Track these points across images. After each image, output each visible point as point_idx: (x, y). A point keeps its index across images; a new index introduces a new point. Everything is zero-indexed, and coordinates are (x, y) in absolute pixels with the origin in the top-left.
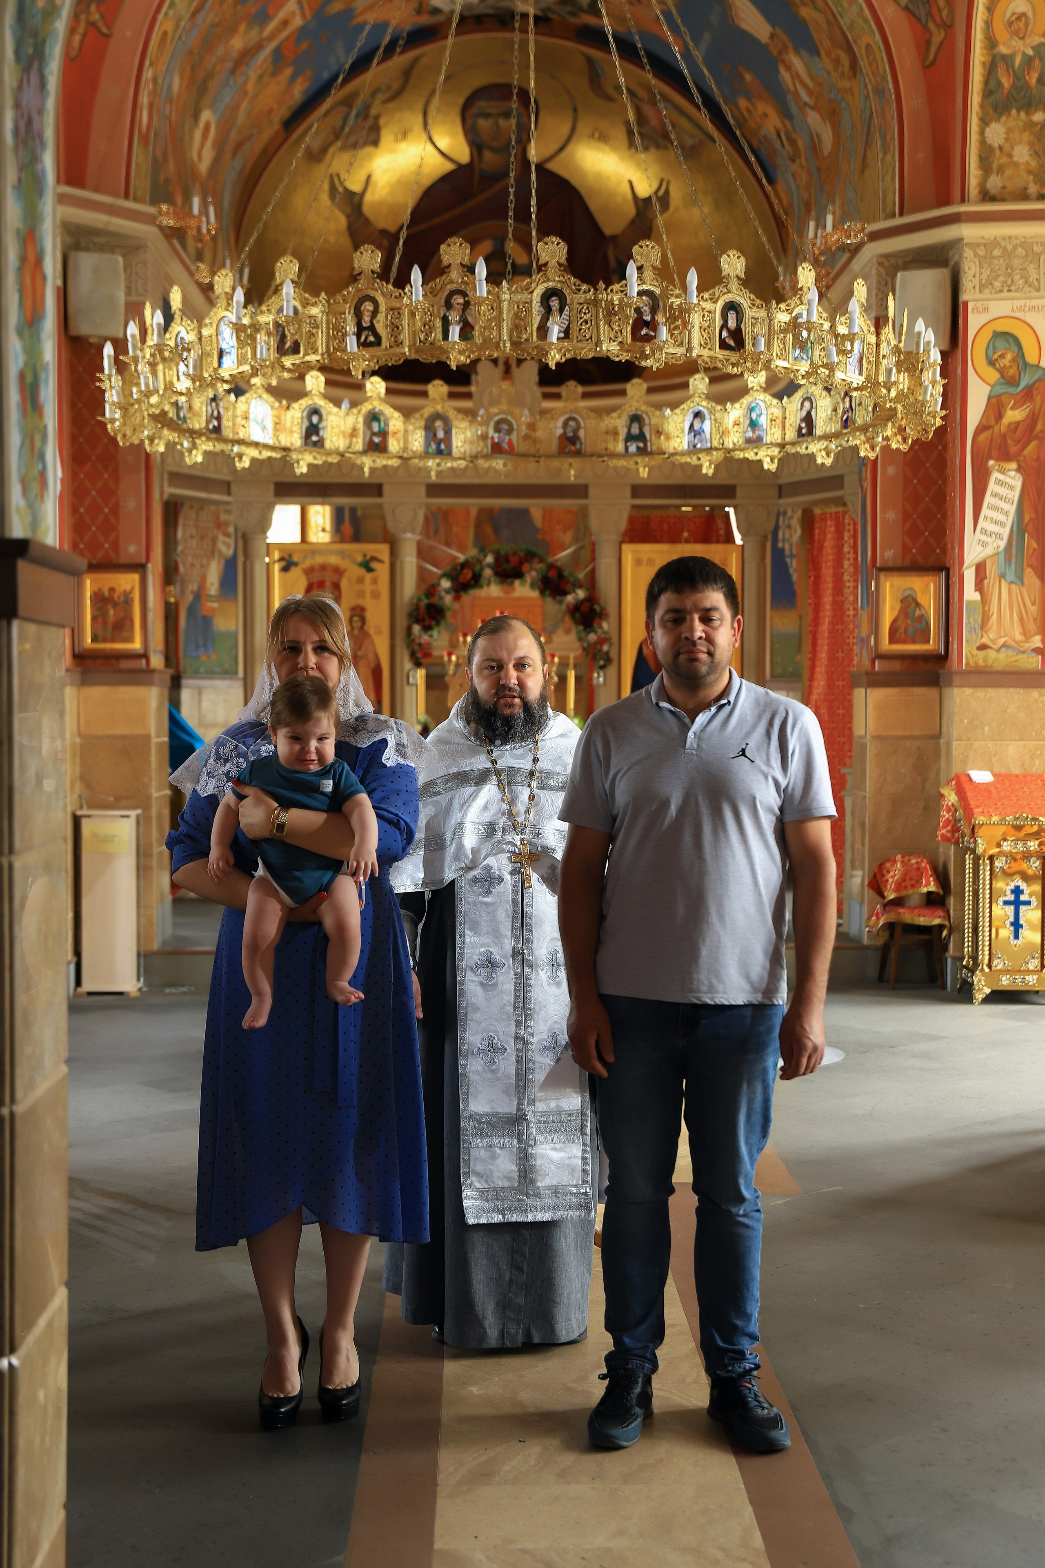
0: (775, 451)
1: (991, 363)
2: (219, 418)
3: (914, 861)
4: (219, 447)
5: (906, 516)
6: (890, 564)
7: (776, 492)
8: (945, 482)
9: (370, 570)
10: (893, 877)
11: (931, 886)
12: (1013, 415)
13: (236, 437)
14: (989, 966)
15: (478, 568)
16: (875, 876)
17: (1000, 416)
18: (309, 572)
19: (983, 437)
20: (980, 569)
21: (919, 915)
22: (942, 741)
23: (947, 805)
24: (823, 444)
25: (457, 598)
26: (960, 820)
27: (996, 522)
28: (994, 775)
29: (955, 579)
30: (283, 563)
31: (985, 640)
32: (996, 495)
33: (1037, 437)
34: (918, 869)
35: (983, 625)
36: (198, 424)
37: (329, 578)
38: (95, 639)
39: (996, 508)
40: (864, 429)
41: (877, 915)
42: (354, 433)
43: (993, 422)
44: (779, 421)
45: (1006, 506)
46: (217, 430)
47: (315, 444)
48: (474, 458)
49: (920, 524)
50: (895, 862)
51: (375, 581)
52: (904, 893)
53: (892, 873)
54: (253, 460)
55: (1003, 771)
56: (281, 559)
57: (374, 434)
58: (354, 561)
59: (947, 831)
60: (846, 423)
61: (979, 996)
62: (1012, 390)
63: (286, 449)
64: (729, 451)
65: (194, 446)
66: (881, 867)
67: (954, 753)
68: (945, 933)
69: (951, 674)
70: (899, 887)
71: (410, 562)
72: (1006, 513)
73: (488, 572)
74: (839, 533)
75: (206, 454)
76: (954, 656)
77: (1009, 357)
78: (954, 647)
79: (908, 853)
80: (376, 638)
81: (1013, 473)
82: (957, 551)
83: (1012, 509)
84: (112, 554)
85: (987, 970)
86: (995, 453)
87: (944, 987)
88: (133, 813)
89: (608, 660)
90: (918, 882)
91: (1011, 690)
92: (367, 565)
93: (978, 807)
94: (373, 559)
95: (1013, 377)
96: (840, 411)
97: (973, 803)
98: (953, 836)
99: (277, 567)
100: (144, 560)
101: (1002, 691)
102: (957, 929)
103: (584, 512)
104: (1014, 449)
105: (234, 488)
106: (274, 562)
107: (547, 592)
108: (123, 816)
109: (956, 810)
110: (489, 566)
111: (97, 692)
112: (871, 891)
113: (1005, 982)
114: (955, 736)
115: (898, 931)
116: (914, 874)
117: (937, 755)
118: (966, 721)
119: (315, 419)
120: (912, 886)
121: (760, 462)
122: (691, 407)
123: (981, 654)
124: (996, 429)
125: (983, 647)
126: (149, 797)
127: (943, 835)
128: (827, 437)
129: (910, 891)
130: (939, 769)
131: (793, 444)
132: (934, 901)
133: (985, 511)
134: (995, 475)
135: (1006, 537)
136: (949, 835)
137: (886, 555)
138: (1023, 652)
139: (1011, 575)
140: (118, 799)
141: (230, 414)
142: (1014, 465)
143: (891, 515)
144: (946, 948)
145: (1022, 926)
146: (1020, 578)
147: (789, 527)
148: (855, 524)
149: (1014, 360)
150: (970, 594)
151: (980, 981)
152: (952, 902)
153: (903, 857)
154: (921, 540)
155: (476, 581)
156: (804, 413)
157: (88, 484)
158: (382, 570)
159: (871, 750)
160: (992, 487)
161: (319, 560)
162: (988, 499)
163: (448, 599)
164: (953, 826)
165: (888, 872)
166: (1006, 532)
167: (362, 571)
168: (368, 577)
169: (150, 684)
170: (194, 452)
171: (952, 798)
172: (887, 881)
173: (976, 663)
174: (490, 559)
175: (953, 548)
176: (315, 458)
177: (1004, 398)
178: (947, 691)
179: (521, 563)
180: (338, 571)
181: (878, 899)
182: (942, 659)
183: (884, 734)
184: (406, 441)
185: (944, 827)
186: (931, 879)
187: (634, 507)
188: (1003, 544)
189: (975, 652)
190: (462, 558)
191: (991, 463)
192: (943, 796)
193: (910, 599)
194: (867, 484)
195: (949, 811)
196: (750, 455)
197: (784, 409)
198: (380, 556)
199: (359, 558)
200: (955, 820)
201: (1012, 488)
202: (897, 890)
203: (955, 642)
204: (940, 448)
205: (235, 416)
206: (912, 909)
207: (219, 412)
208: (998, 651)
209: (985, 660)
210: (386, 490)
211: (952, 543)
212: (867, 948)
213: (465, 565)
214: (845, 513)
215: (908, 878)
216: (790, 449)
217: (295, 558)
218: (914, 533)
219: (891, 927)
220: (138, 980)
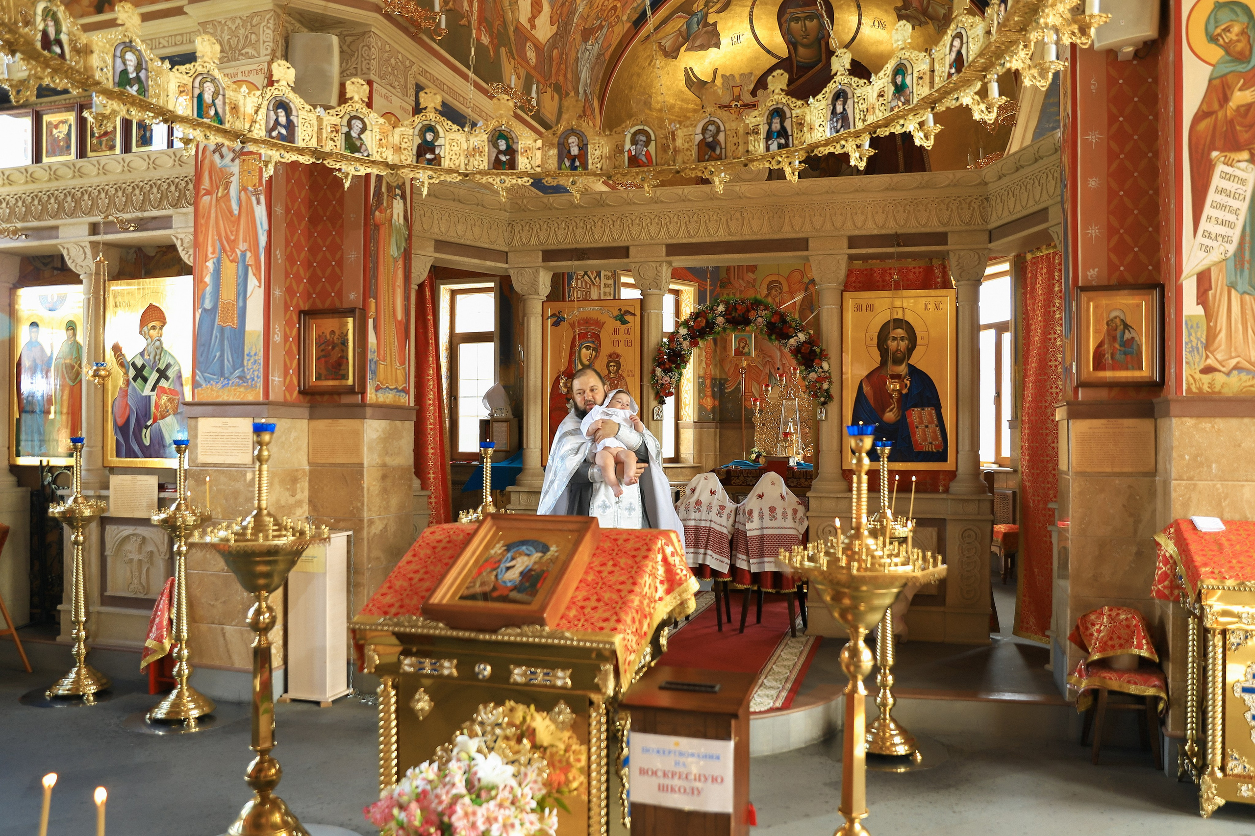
1: (1213, 39)
2: (290, 127)
3: (1123, 617)
5: (1111, 231)
6: (1094, 283)
7: (987, 237)
8: (1157, 192)
9: (624, 322)
11: (1144, 650)
12: (1244, 96)
14: (1223, 769)
15: (710, 317)
16: (1077, 628)
17: (1225, 99)
19: (1202, 126)
20: (1203, 279)
21: (1129, 682)
22: (1157, 478)
23: (1165, 555)
25: (693, 343)
26: (1181, 578)
28: (1225, 522)
29: (1170, 294)
31: (1211, 362)
32: (1222, 191)
34: (1128, 626)
35: (1209, 344)
39: (1222, 207)
41: (1080, 672)
42: (477, 151)
43: (1216, 106)
45: (1235, 204)
49: (1128, 238)
50: (1101, 614)
51: (628, 332)
52: (1110, 653)
53: (1097, 627)
55: (1237, 517)
57: (500, 152)
59: (1164, 587)
61: (1209, 808)
62: (1241, 68)
66: (1085, 617)
67: (1174, 495)
68: (1161, 706)
69: (1167, 402)
70: (1105, 644)
72: (1236, 212)
73: (721, 321)
74: (1050, 273)
76: (1171, 381)
77: (1236, 29)
78: (1172, 371)
79: (1118, 604)
80: (629, 380)
81: (1243, 165)
82: (1173, 261)
84: (337, 300)
85: (1219, 775)
86: (1219, 143)
89: (829, 397)
90: (1129, 642)
91: (1246, 420)
93: (1205, 565)
94: (627, 312)
95: (1241, 53)
97: (1198, 559)
98: (1172, 593)
100: (361, 305)
101: (1234, 422)
102: (1177, 702)
104: (1243, 136)
105: (511, 257)
107: (773, 337)
109: (1175, 564)
110: (721, 314)
111: (322, 425)
112: (1073, 645)
113: (1245, 792)
114: (1174, 475)
116: (1124, 632)
117: (1152, 493)
118: (1187, 457)
120: (1121, 646)
123: (1206, 378)
124: (1220, 114)
125: (1208, 370)
126: (361, 520)
127: (1158, 591)
129: (1119, 652)
132: (1147, 668)
133: (1208, 210)
134: (1220, 168)
135: (1236, 239)
136: (1167, 592)
137: (1090, 274)
139: (1242, 284)
140: (337, 521)
142: (1245, 155)
143: (1094, 231)
144: (1163, 723)
149: (1243, 33)
150: (1191, 307)
151: (1210, 788)
152: (1170, 669)
153: (1110, 610)
154: (1129, 258)
157: (320, 241)
158: (634, 322)
159: (1074, 487)
160: (1216, 181)
162: (1212, 196)
163: (686, 345)
164: (1171, 582)
165: (1093, 625)
166: (1235, 234)
168: (623, 327)
169: (364, 417)
171: (1169, 547)
172: (1092, 635)
173: (1200, 389)
174: (721, 308)
175: (1168, 259)
177: (1230, 78)
178: (1162, 422)
179: (748, 311)
181: (1081, 653)
182: (1157, 386)
183: (1089, 470)
185: (1160, 582)
186: (1144, 641)
187: (852, 258)
188: (1232, 248)
189: (1198, 376)
191: (1215, 154)
192: (1158, 544)
193: (1118, 321)
194: (1068, 206)
195: (1166, 562)
197: (932, 61)
198: (631, 310)
199: (616, 313)
200: (1175, 575)
201: (1243, 182)
202: (1102, 649)
203: (1173, 366)
204: (1150, 155)
206: (1121, 672)
207: (290, 121)
208: (1228, 374)
209: (1211, 385)
210: (632, 251)
211: (1168, 253)
212: (1070, 707)
213: (699, 314)
215: (1115, 636)
218: (1120, 249)
219: (1094, 693)
220: (348, 686)
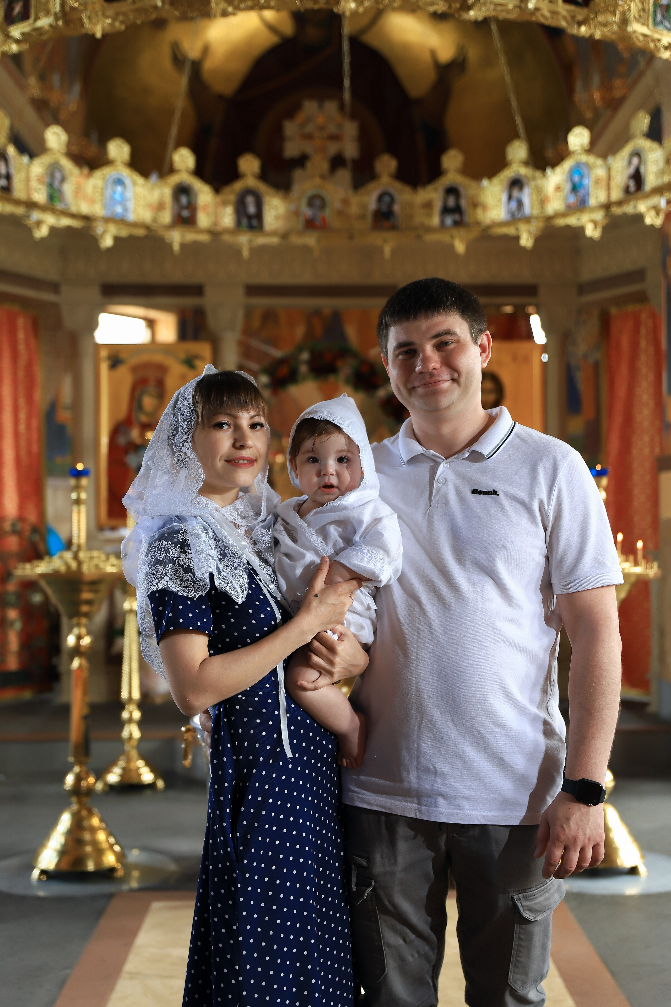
0: (599, 216)
4: (9, 209)
7: (576, 291)
9: (193, 367)
13: (30, 200)
24: (653, 200)
25: (275, 393)
30: (110, 362)
42: (160, 207)
44: (604, 183)
48: (285, 236)
54: (54, 230)
56: (110, 358)
58: (177, 359)
63: (87, 218)
64: (549, 219)
71: (230, 359)
73: (304, 369)
92: (190, 363)
94: (196, 356)
99: (105, 366)
105: (63, 290)
106: (103, 361)
107: (359, 388)
121: (582, 229)
122: (507, 174)
128: (659, 190)
131: (620, 203)
155: (292, 377)
156: (632, 170)
167: (184, 368)
168: (191, 374)
174: (305, 356)
176: (119, 231)
179: (336, 358)
184: (215, 216)
190: (278, 354)
196: (572, 221)
197: (609, 169)
198: (202, 354)
199: (182, 356)
205: (28, 180)
210: (207, 290)
213: (282, 362)
216: (617, 211)
217: (122, 357)
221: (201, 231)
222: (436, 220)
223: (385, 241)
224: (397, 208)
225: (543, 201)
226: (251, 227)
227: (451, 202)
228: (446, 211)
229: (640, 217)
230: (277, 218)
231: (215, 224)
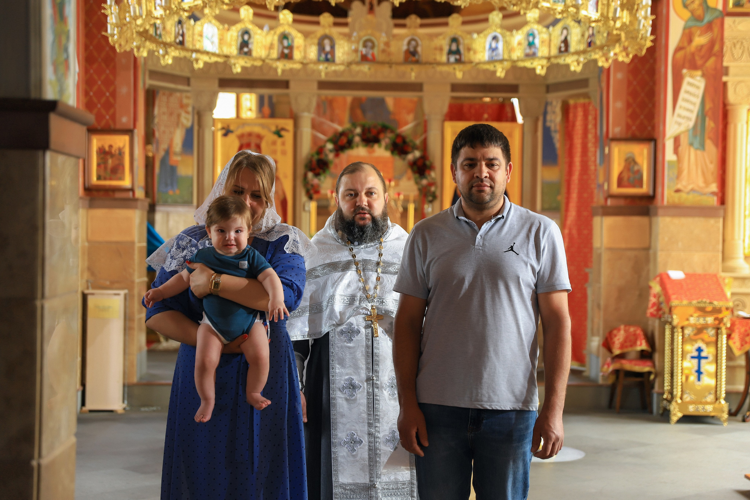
0: (544, 62)
1: (685, 6)
2: (183, 35)
3: (632, 329)
4: (183, 54)
5: (629, 105)
6: (618, 136)
7: (545, 89)
8: (654, 83)
9: (280, 136)
10: (618, 339)
11: (642, 345)
12: (700, 40)
13: (194, 48)
14: (681, 398)
15: (350, 136)
16: (606, 339)
17: (690, 41)
18: (241, 137)
19: (680, 54)
20: (677, 140)
21: (635, 365)
22: (650, 251)
23: (654, 293)
24: (575, 57)
25: (337, 155)
26: (662, 303)
27: (688, 110)
28: (686, 274)
29: (660, 146)
30: (223, 132)
31: (679, 186)
32: (687, 92)
33: (715, 55)
34: (635, 334)
35: (678, 176)
36: (169, 38)
37: (254, 141)
38: (99, 178)
39: (687, 101)
40: (601, 48)
41: (607, 364)
42: (271, 47)
43: (686, 44)
44: (547, 43)
45: (694, 100)
46: (182, 43)
47: (246, 53)
48: (349, 64)
49: (637, 110)
50: (619, 330)
51: (283, 144)
52: (625, 350)
53: (617, 337)
54: (206, 63)
55: (690, 271)
56: (223, 128)
57: (284, 47)
58: (269, 130)
59: (654, 310)
60: (590, 44)
61: (674, 419)
62: (698, 24)
63: (227, 57)
64: (514, 62)
65: (167, 53)
66: (610, 333)
67: (659, 259)
68: (652, 377)
69: (656, 208)
70: (622, 346)
71: (306, 131)
72: (694, 104)
73: (357, 139)
74: (585, 116)
75: (175, 59)
76: (658, 196)
78: (659, 190)
79: (628, 324)
80: (283, 180)
81: (699, 78)
82: (661, 127)
83: (698, 101)
84: (111, 122)
85: (679, 401)
86: (687, 65)
87: (651, 412)
88: (122, 292)
89: (434, 197)
90: (634, 344)
91: (696, 219)
92: (278, 133)
93: (674, 294)
94: (283, 129)
95: (699, 16)
96: (587, 35)
97: (670, 292)
98: (657, 313)
99: (219, 134)
100: (131, 127)
101: (690, 219)
102: (660, 374)
103: (420, 102)
104: (699, 62)
105: (192, 81)
106: (218, 130)
107: (396, 152)
108: (116, 294)
109: (659, 297)
110: (358, 135)
111: (99, 213)
112: (604, 349)
113: (691, 410)
114: (659, 248)
115: (621, 375)
116: (632, 338)
117: (647, 260)
118: (666, 239)
119: (246, 37)
120: (631, 346)
121: (534, 69)
123: (677, 195)
124: (688, 49)
125: (678, 191)
126: (133, 282)
127: (651, 312)
128: (578, 53)
130: (648, 271)
131: (556, 57)
132: (646, 356)
134: (687, 80)
135: (693, 119)
136: (655, 312)
137: (615, 130)
138: (705, 194)
139: (697, 143)
140: (112, 283)
141: (191, 32)
142: (699, 73)
143: (619, 105)
144: (652, 387)
145: (702, 373)
146: (702, 146)
147: (554, 112)
148: (596, 110)
149: (700, 5)
150: (670, 156)
151: (675, 408)
152: (657, 356)
153: (625, 326)
154: (638, 121)
155: (349, 145)
156: (563, 38)
157: (96, 77)
158: (288, 137)
159: (605, 257)
161: (247, 129)
163: (331, 156)
164: (657, 307)
165: (615, 336)
166: (693, 116)
167: (275, 137)
168: (279, 141)
169: (135, 208)
170: (167, 57)
171: (656, 288)
172: (614, 342)
173: (673, 201)
174: (358, 130)
175: (658, 126)
176: (246, 62)
177: (693, 30)
178: (654, 219)
179: (379, 133)
180: (260, 137)
181: (608, 353)
182: (650, 198)
183: (613, 246)
184: (305, 52)
185: (651, 307)
186: (643, 341)
187: (453, 98)
188: (691, 124)
189: (673, 194)
190: (340, 129)
191: (684, 71)
192: (651, 287)
193: (630, 159)
194: (604, 85)
195: (655, 296)
196: (528, 64)
197: (550, 35)
198: (287, 127)
199: (273, 129)
200: (659, 303)
201: (698, 87)
203: (660, 188)
204: (651, 60)
205: (193, 34)
206: (631, 361)
207: (183, 32)
208: (687, 193)
209: (679, 199)
211: (658, 123)
212: (601, 386)
213: (343, 134)
214: (589, 103)
215: (628, 340)
216: (554, 61)
217: (232, 128)
218: (633, 116)
219: (617, 372)
220: (123, 402)
221: (296, 62)
222: (444, 58)
223: (412, 70)
224: (419, 49)
225: (511, 50)
226: (327, 60)
227: (454, 47)
228: (450, 52)
229: (568, 66)
230: (343, 54)
231: (305, 57)
